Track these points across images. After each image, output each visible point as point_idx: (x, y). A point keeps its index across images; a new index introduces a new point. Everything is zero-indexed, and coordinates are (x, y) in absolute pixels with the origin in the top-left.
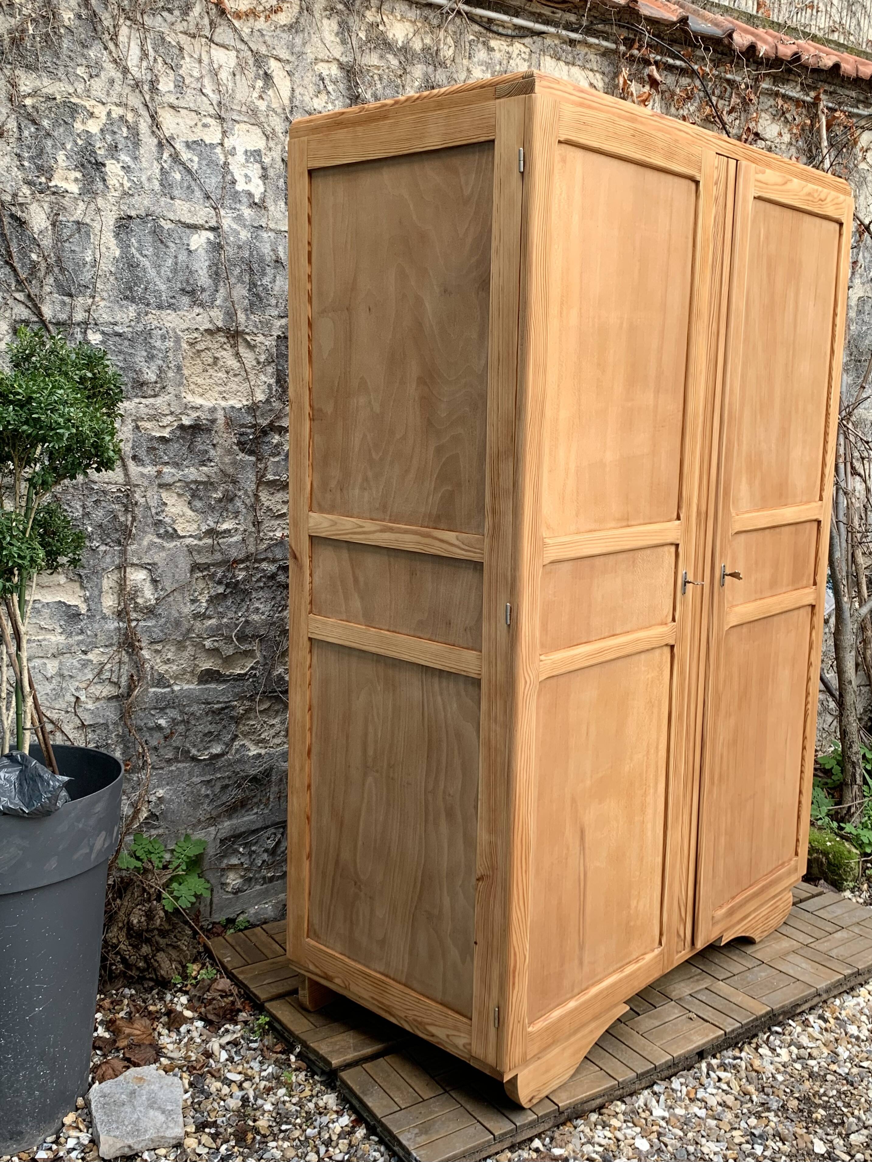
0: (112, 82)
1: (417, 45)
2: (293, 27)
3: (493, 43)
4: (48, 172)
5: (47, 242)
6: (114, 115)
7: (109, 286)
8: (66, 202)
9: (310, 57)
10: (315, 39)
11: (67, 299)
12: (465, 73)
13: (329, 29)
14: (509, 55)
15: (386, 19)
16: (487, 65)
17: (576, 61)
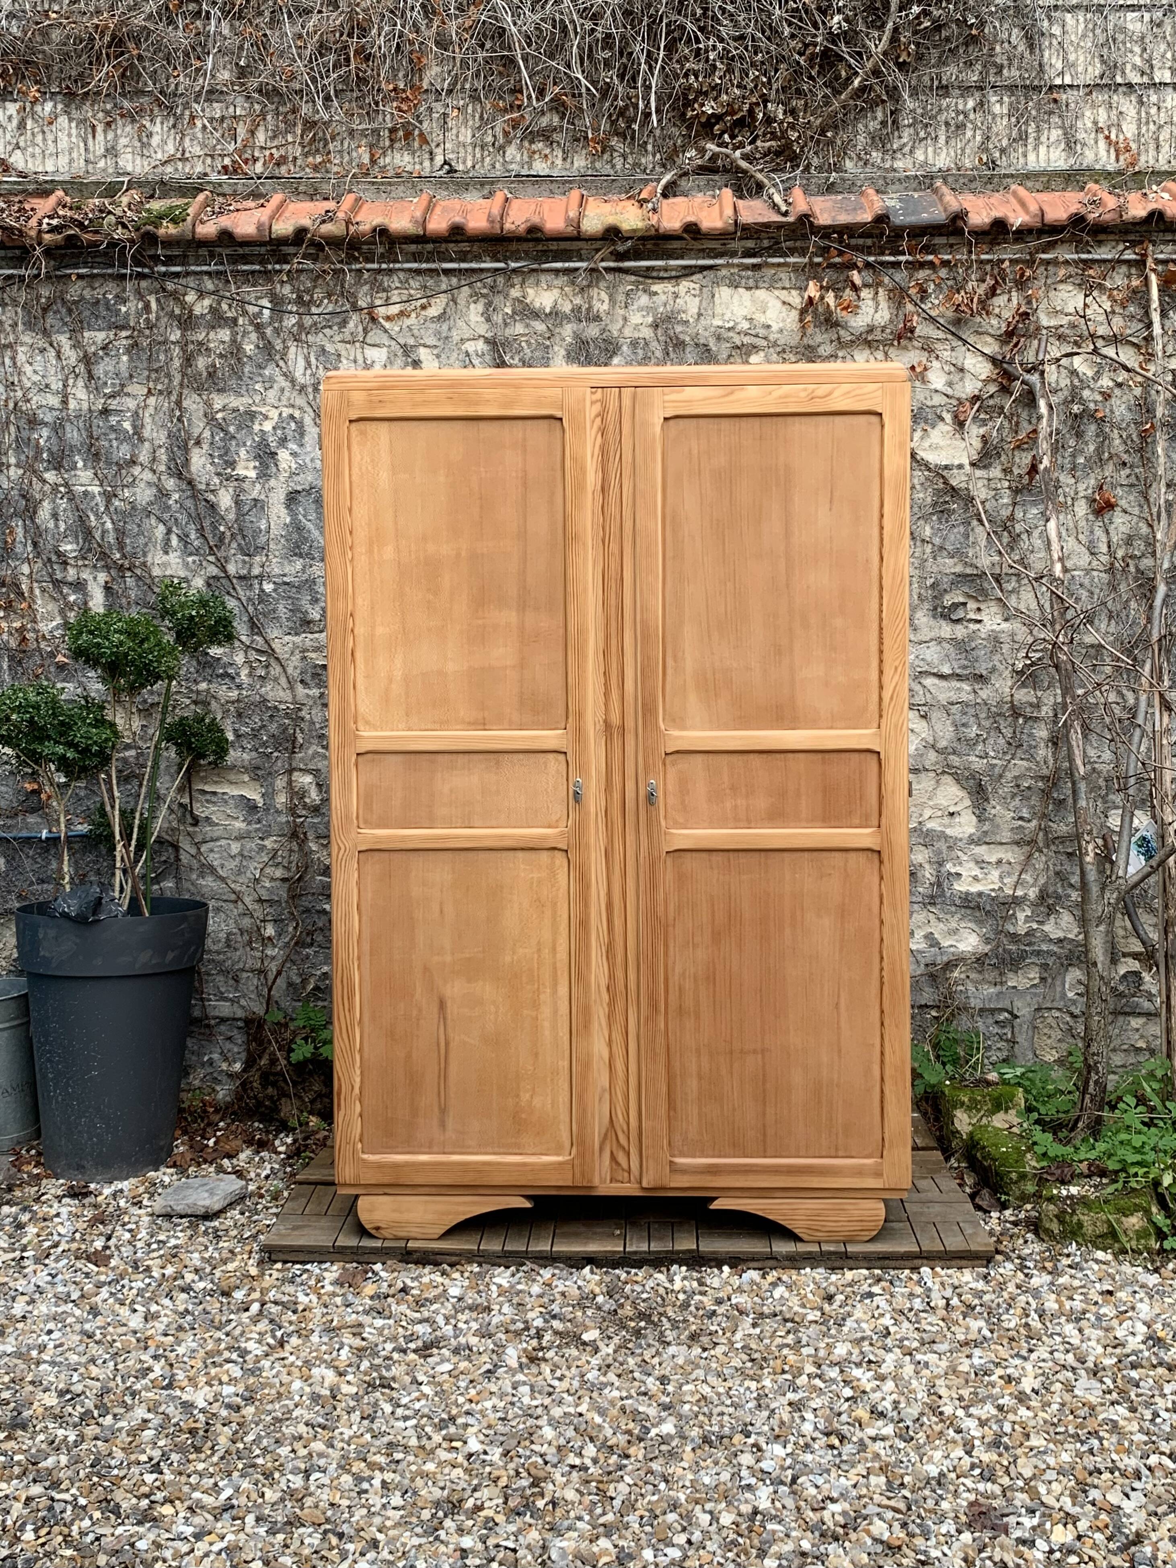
0: (282, 390)
1: (567, 308)
2: (442, 317)
4: (232, 464)
5: (232, 516)
6: (284, 415)
7: (280, 547)
8: (246, 485)
9: (456, 338)
10: (460, 323)
11: (247, 558)
12: (621, 322)
13: (475, 312)
14: (676, 296)
15: (531, 291)
16: (648, 309)
17: (761, 284)
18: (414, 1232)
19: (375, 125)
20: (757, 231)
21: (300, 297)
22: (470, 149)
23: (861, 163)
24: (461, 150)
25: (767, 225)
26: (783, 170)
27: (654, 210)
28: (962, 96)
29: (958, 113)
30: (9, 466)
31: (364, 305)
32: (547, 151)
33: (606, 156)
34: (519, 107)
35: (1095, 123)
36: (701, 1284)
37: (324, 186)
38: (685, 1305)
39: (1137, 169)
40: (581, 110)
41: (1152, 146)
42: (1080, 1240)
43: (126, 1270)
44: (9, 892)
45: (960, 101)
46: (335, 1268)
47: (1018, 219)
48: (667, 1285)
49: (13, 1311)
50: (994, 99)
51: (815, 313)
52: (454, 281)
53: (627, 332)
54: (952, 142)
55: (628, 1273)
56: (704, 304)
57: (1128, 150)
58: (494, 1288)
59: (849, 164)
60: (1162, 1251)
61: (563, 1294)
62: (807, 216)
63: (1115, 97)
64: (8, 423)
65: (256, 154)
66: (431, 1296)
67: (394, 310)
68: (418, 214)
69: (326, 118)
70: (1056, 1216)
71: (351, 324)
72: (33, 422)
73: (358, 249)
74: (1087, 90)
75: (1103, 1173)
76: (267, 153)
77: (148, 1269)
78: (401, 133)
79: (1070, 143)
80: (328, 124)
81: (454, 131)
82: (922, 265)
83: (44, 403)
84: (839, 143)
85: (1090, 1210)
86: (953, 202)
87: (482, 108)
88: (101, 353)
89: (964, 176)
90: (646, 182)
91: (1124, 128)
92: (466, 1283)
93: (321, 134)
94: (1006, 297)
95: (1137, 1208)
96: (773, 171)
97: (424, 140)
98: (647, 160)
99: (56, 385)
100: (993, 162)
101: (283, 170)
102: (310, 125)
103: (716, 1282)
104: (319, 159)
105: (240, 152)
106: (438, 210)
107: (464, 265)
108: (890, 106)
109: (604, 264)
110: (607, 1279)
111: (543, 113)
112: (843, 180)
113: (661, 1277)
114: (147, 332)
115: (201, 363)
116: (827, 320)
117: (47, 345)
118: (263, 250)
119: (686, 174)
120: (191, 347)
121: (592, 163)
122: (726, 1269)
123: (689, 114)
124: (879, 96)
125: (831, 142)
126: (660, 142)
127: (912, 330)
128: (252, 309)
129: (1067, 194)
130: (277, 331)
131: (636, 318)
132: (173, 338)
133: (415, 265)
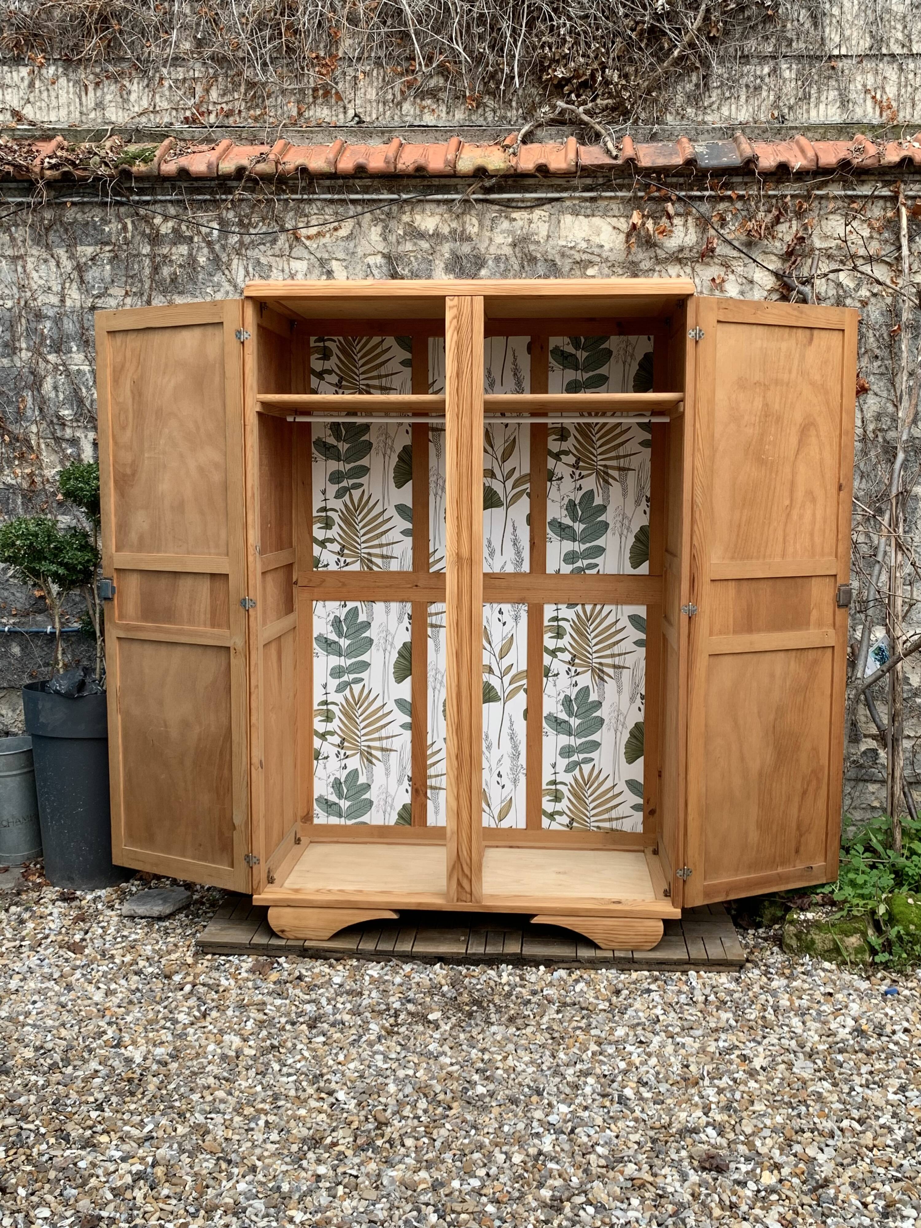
0: (227, 293)
1: (446, 230)
2: (349, 237)
3: (514, 215)
9: (360, 253)
10: (363, 242)
12: (488, 242)
13: (375, 233)
14: (530, 221)
15: (418, 217)
16: (509, 232)
17: (596, 213)
18: (309, 934)
19: (302, 86)
20: (594, 171)
21: (241, 221)
22: (374, 104)
23: (679, 117)
24: (368, 105)
25: (601, 167)
26: (617, 123)
27: (514, 154)
28: (760, 63)
29: (756, 77)
30: (21, 350)
31: (290, 227)
32: (434, 106)
33: (480, 111)
34: (413, 71)
35: (864, 86)
36: (522, 979)
37: (261, 134)
38: (509, 995)
39: (895, 123)
40: (461, 74)
41: (909, 105)
42: (812, 953)
43: (95, 957)
44: (24, 672)
45: (758, 68)
46: (250, 960)
47: (797, 163)
48: (497, 979)
49: (10, 986)
50: (784, 66)
51: (638, 236)
52: (359, 209)
53: (492, 250)
54: (751, 101)
55: (468, 969)
56: (552, 229)
57: (889, 107)
58: (367, 978)
59: (669, 118)
60: (873, 964)
61: (418, 984)
62: (632, 160)
63: (881, 65)
64: (20, 316)
65: (211, 108)
66: (319, 983)
67: (313, 231)
68: (331, 156)
69: (264, 80)
70: (795, 935)
71: (279, 243)
72: (39, 316)
73: (286, 183)
74: (859, 59)
75: (833, 903)
76: (219, 107)
77: (112, 957)
78: (321, 92)
79: (844, 102)
80: (264, 85)
81: (363, 90)
82: (723, 199)
83: (47, 301)
84: (662, 101)
85: (821, 931)
86: (747, 149)
87: (385, 72)
88: (90, 263)
89: (759, 128)
90: (510, 131)
91: (887, 89)
92: (346, 974)
93: (260, 93)
94: (788, 224)
95: (856, 931)
96: (607, 123)
97: (339, 98)
98: (512, 114)
99: (57, 288)
100: (783, 117)
101: (231, 120)
102: (251, 85)
103: (533, 978)
104: (258, 112)
105: (197, 106)
106: (347, 153)
107: (366, 197)
108: (702, 72)
109: (475, 196)
110: (452, 973)
111: (431, 76)
112: (664, 130)
113: (492, 973)
114: (125, 247)
115: (166, 271)
116: (647, 242)
117: (49, 257)
118: (213, 184)
119: (540, 125)
120: (158, 259)
121: (469, 116)
122: (542, 968)
123: (545, 77)
124: (693, 64)
125: (655, 101)
126: (522, 100)
127: (713, 250)
128: (204, 230)
129: (839, 143)
130: (224, 247)
131: (499, 239)
132: (144, 252)
133: (329, 196)
